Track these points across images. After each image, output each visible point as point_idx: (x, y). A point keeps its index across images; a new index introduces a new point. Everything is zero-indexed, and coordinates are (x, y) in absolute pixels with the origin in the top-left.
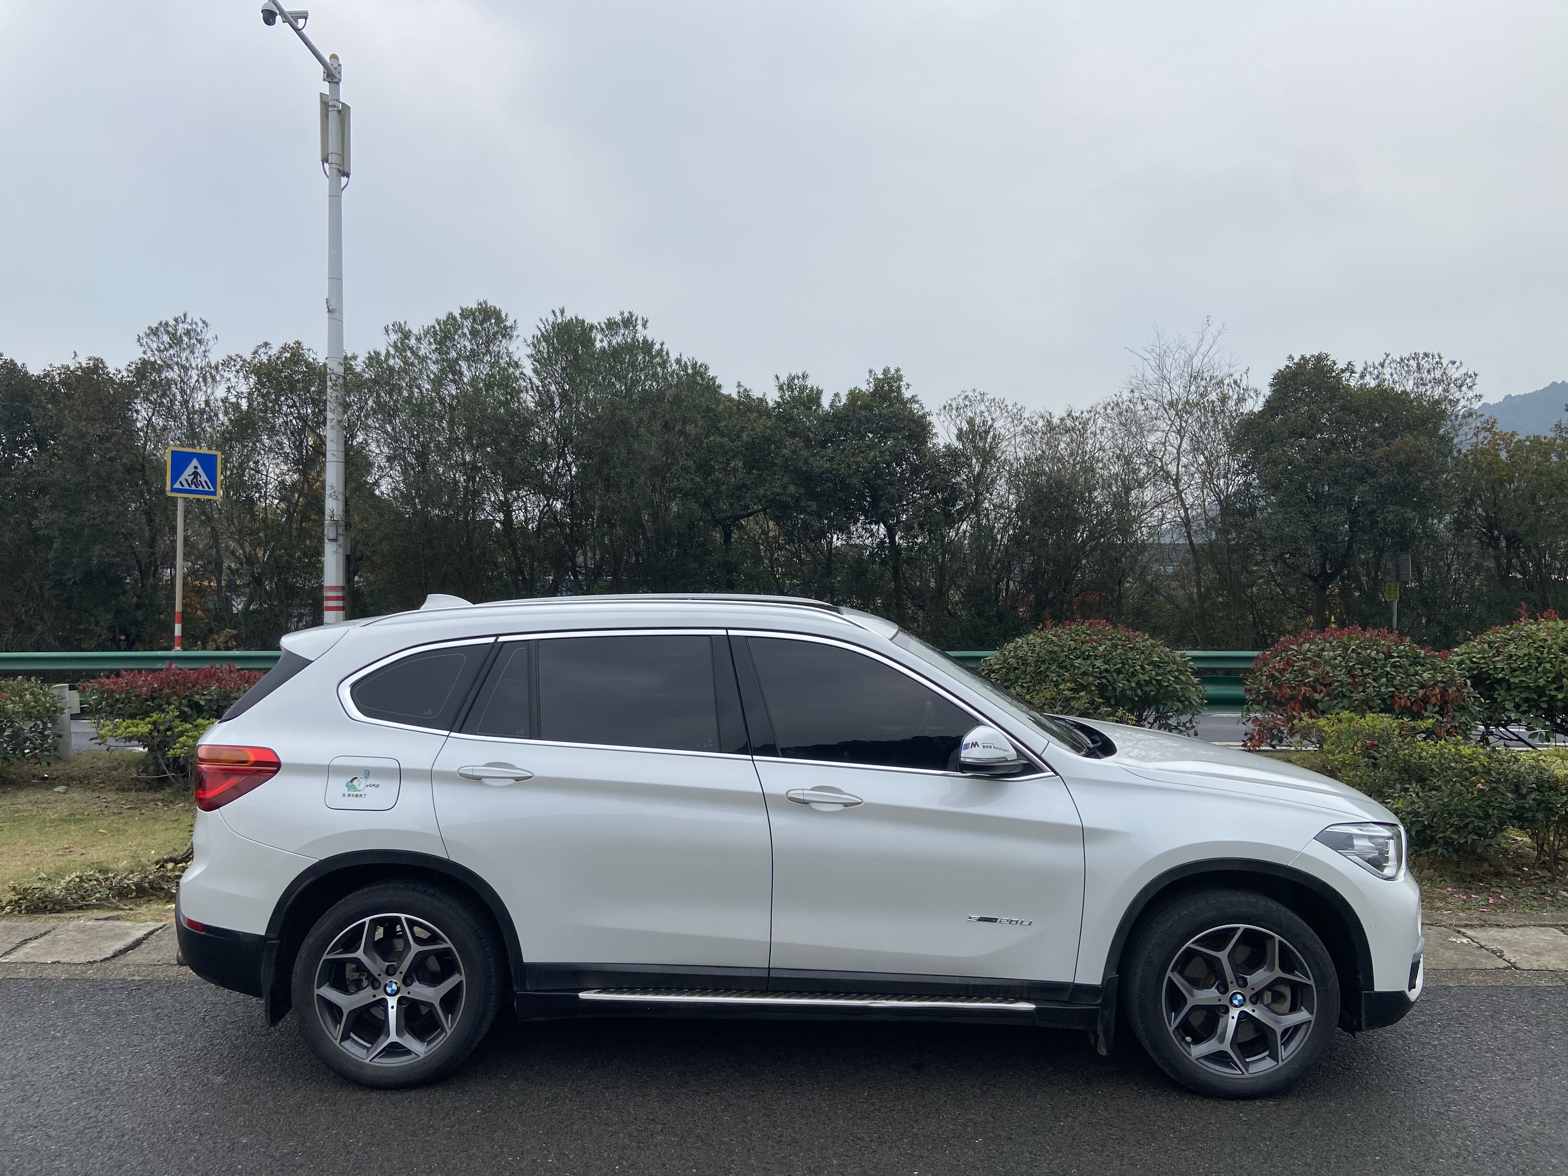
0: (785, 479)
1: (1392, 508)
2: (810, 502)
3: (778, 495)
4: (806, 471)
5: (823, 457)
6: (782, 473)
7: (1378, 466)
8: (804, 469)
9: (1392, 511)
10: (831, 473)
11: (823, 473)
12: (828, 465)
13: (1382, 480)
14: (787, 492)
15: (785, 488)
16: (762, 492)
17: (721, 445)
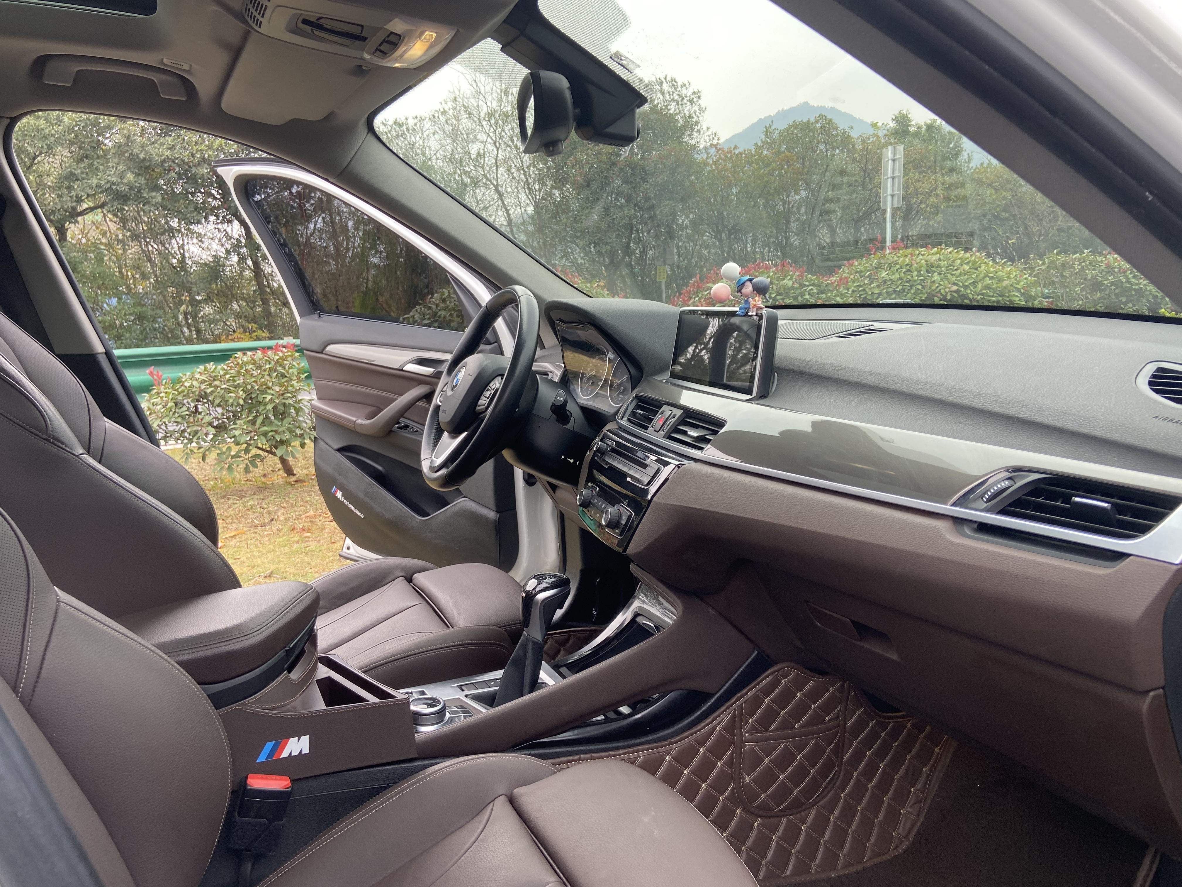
0: (121, 167)
1: (666, 202)
2: (154, 194)
3: (114, 184)
4: (144, 159)
5: (162, 144)
6: (116, 160)
7: (655, 168)
8: (142, 156)
9: (667, 205)
10: (173, 162)
11: (164, 161)
12: (168, 153)
13: (659, 179)
14: (125, 181)
15: (122, 176)
16: (95, 181)
17: (38, 130)
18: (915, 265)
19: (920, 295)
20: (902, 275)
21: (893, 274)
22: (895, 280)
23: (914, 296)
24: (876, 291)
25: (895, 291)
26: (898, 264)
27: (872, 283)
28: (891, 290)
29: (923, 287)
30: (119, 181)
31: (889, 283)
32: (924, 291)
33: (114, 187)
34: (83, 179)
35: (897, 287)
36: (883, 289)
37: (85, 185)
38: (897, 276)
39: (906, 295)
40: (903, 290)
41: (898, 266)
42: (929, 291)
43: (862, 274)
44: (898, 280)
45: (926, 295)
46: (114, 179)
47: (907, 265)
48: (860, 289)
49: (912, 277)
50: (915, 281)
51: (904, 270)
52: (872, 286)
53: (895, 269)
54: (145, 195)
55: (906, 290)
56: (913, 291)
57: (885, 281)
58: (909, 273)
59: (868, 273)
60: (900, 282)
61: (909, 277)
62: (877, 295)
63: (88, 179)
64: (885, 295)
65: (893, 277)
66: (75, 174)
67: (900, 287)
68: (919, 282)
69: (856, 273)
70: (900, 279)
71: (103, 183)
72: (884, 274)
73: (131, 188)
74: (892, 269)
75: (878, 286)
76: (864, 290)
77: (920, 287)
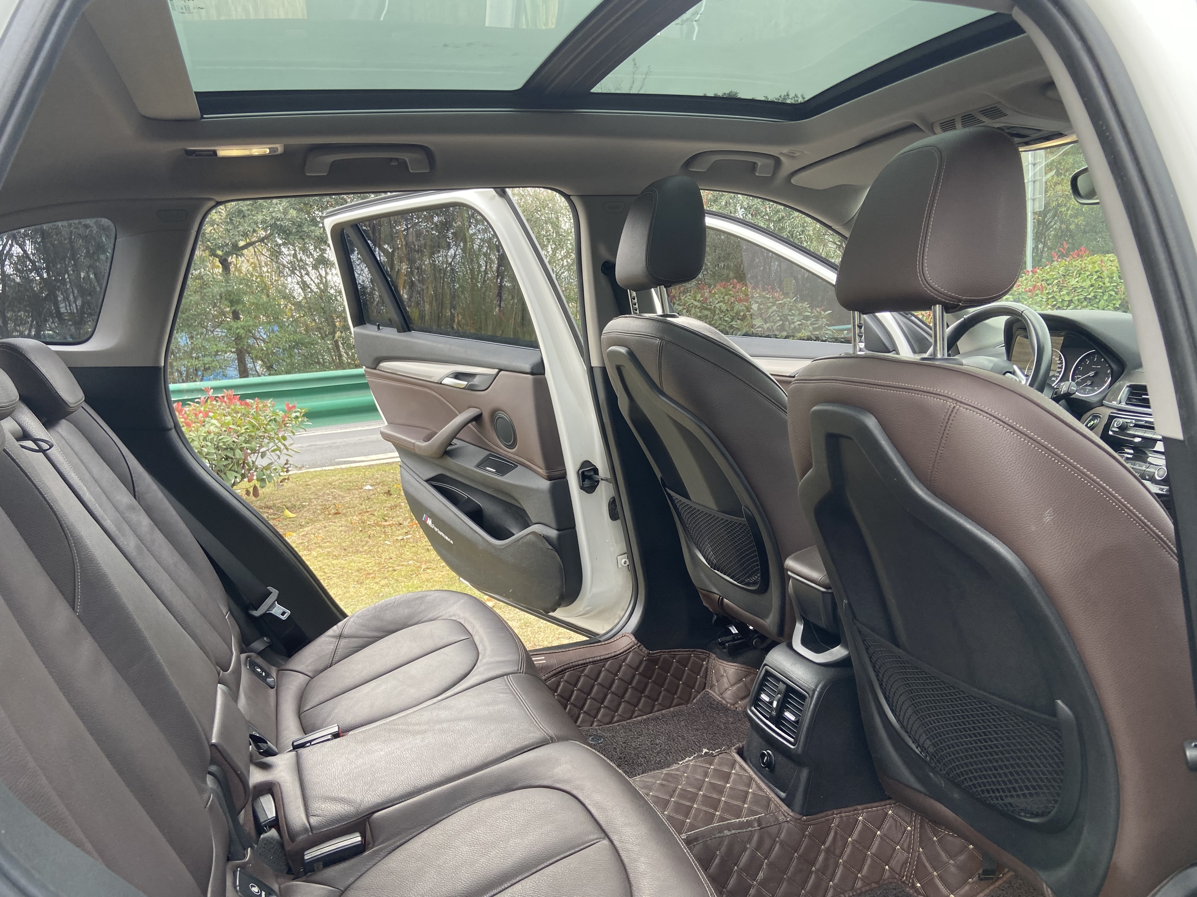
2: (313, 228)
18: (1106, 272)
19: (1114, 302)
20: (1094, 282)
21: (1084, 281)
22: (1087, 287)
23: (1107, 303)
24: (1067, 298)
25: (1085, 298)
26: (1087, 270)
27: (1060, 290)
28: (1081, 297)
29: (1116, 293)
30: (283, 217)
31: (1080, 291)
32: (1117, 297)
33: (278, 223)
34: (249, 215)
35: (1089, 294)
36: (1074, 297)
37: (251, 221)
38: (1088, 283)
39: (1099, 302)
40: (1095, 297)
41: (1088, 273)
42: (1123, 297)
43: (1049, 282)
44: (1089, 288)
45: (1120, 302)
46: (279, 215)
47: (1097, 272)
48: (1050, 297)
49: (1104, 283)
50: (1108, 287)
51: (1095, 277)
52: (1062, 293)
53: (1086, 275)
54: (306, 229)
55: (1098, 297)
56: (1105, 298)
57: (1075, 289)
58: (1100, 279)
59: (1056, 281)
60: (1091, 288)
61: (1101, 284)
62: (1067, 303)
63: (254, 216)
64: (1076, 302)
65: (1084, 284)
66: (242, 211)
67: (1092, 294)
68: (1111, 288)
69: (1042, 281)
70: (1092, 286)
71: (268, 219)
72: (1073, 282)
73: (294, 223)
74: (1082, 276)
75: (1068, 294)
76: (1053, 297)
77: (1113, 293)
